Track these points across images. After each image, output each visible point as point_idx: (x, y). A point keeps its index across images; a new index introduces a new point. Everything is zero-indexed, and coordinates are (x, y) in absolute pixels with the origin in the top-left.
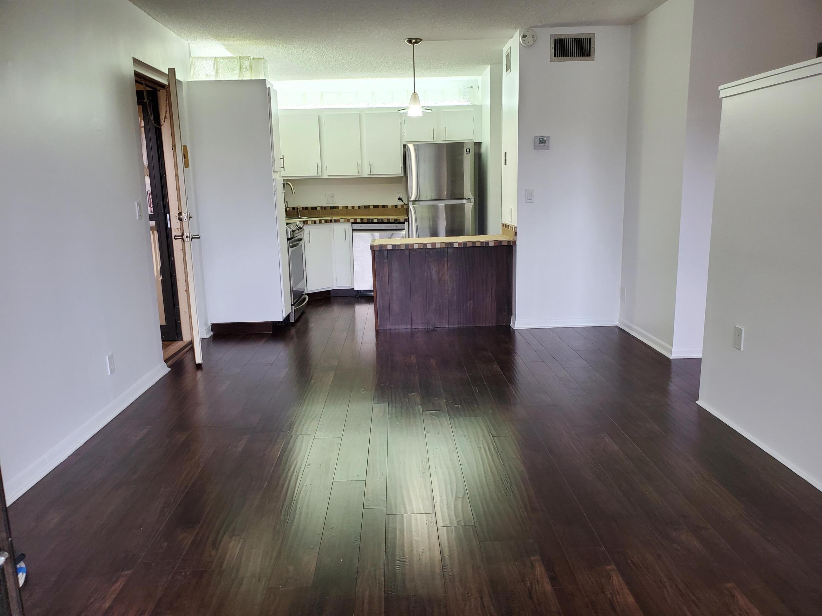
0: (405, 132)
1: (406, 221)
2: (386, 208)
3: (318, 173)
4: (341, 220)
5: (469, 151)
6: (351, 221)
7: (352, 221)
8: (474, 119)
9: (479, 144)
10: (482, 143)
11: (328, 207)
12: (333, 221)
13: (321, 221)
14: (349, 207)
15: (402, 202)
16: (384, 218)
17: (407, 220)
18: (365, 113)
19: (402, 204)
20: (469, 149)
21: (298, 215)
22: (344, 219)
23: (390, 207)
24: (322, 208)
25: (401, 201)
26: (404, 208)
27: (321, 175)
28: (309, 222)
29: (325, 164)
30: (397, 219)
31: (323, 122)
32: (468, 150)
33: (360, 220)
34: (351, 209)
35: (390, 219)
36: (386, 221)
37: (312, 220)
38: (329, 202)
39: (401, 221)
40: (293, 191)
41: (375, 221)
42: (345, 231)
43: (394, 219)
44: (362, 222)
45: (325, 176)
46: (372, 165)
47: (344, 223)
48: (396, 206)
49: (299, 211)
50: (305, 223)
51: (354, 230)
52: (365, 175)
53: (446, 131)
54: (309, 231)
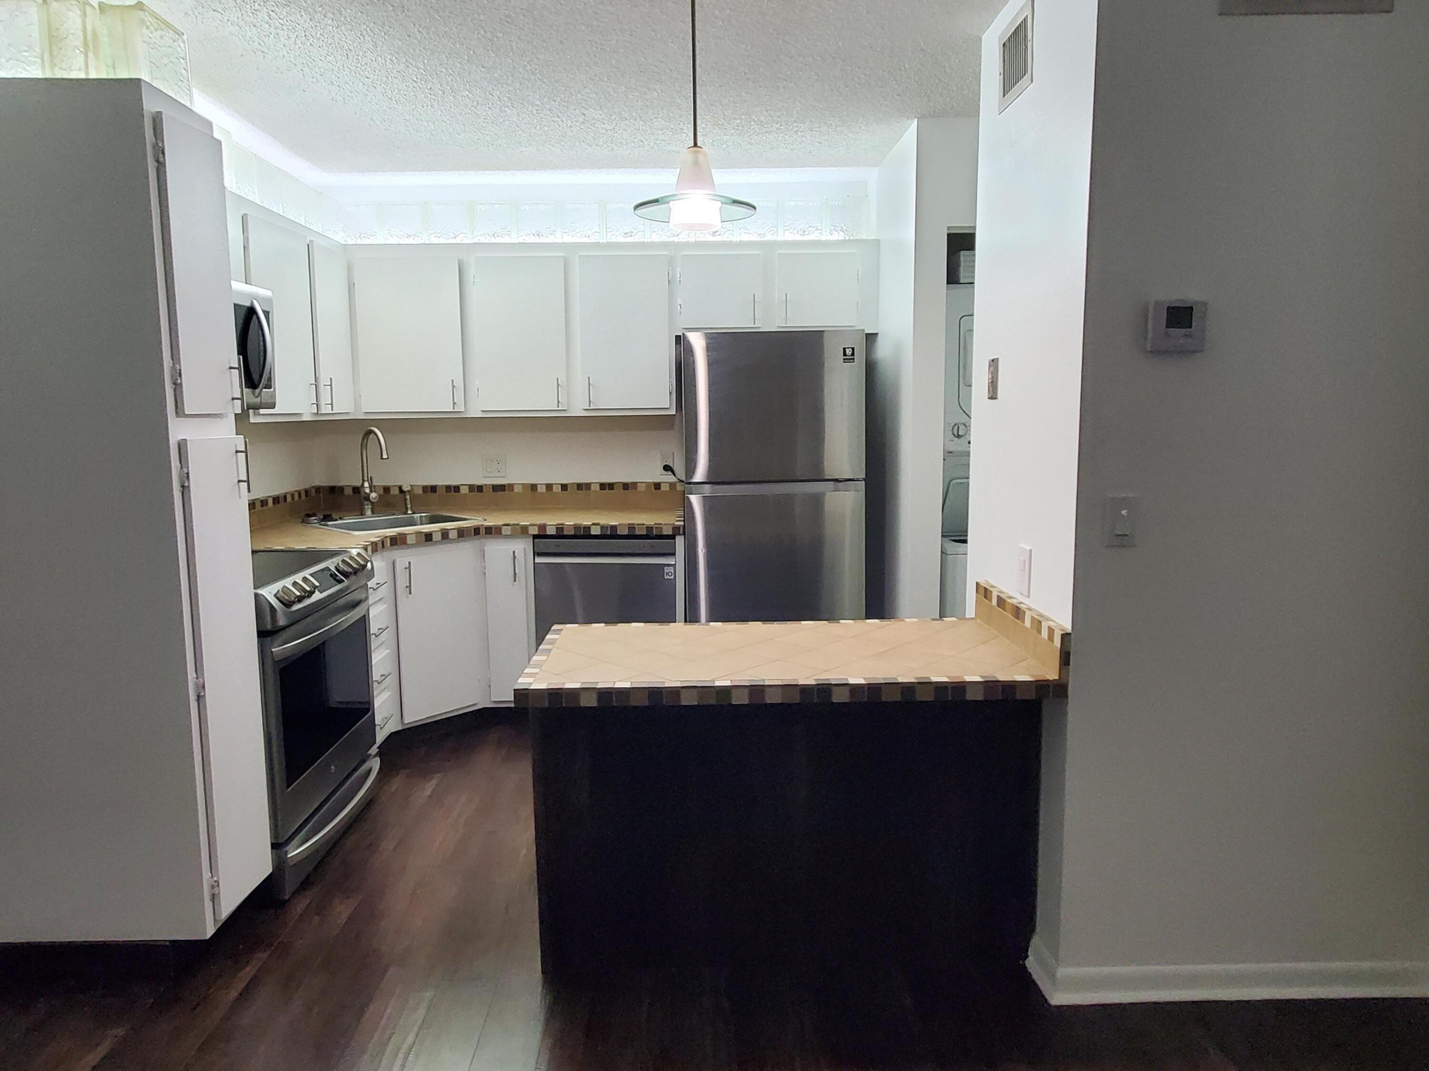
0: (680, 305)
1: (679, 534)
2: (633, 491)
3: (454, 403)
4: (503, 527)
5: (853, 354)
6: (530, 533)
7: (534, 531)
8: (859, 273)
10: (879, 335)
11: (486, 485)
12: (483, 531)
13: (448, 532)
14: (539, 486)
15: (673, 476)
16: (619, 525)
17: (681, 532)
18: (580, 256)
19: (672, 479)
20: (853, 349)
21: (407, 508)
22: (514, 525)
23: (641, 487)
24: (471, 488)
25: (670, 473)
26: (679, 491)
27: (463, 410)
28: (412, 541)
29: (476, 385)
30: (655, 526)
31: (472, 277)
32: (849, 352)
33: (555, 529)
34: (544, 491)
35: (636, 526)
36: (626, 532)
37: (418, 533)
38: (491, 475)
39: (665, 533)
40: (384, 452)
41: (595, 531)
42: (515, 557)
43: (645, 526)
44: (560, 534)
45: (475, 412)
46: (592, 386)
47: (511, 538)
48: (657, 486)
49: (410, 498)
50: (397, 541)
51: (540, 554)
52: (577, 410)
53: (788, 303)
54: (410, 563)
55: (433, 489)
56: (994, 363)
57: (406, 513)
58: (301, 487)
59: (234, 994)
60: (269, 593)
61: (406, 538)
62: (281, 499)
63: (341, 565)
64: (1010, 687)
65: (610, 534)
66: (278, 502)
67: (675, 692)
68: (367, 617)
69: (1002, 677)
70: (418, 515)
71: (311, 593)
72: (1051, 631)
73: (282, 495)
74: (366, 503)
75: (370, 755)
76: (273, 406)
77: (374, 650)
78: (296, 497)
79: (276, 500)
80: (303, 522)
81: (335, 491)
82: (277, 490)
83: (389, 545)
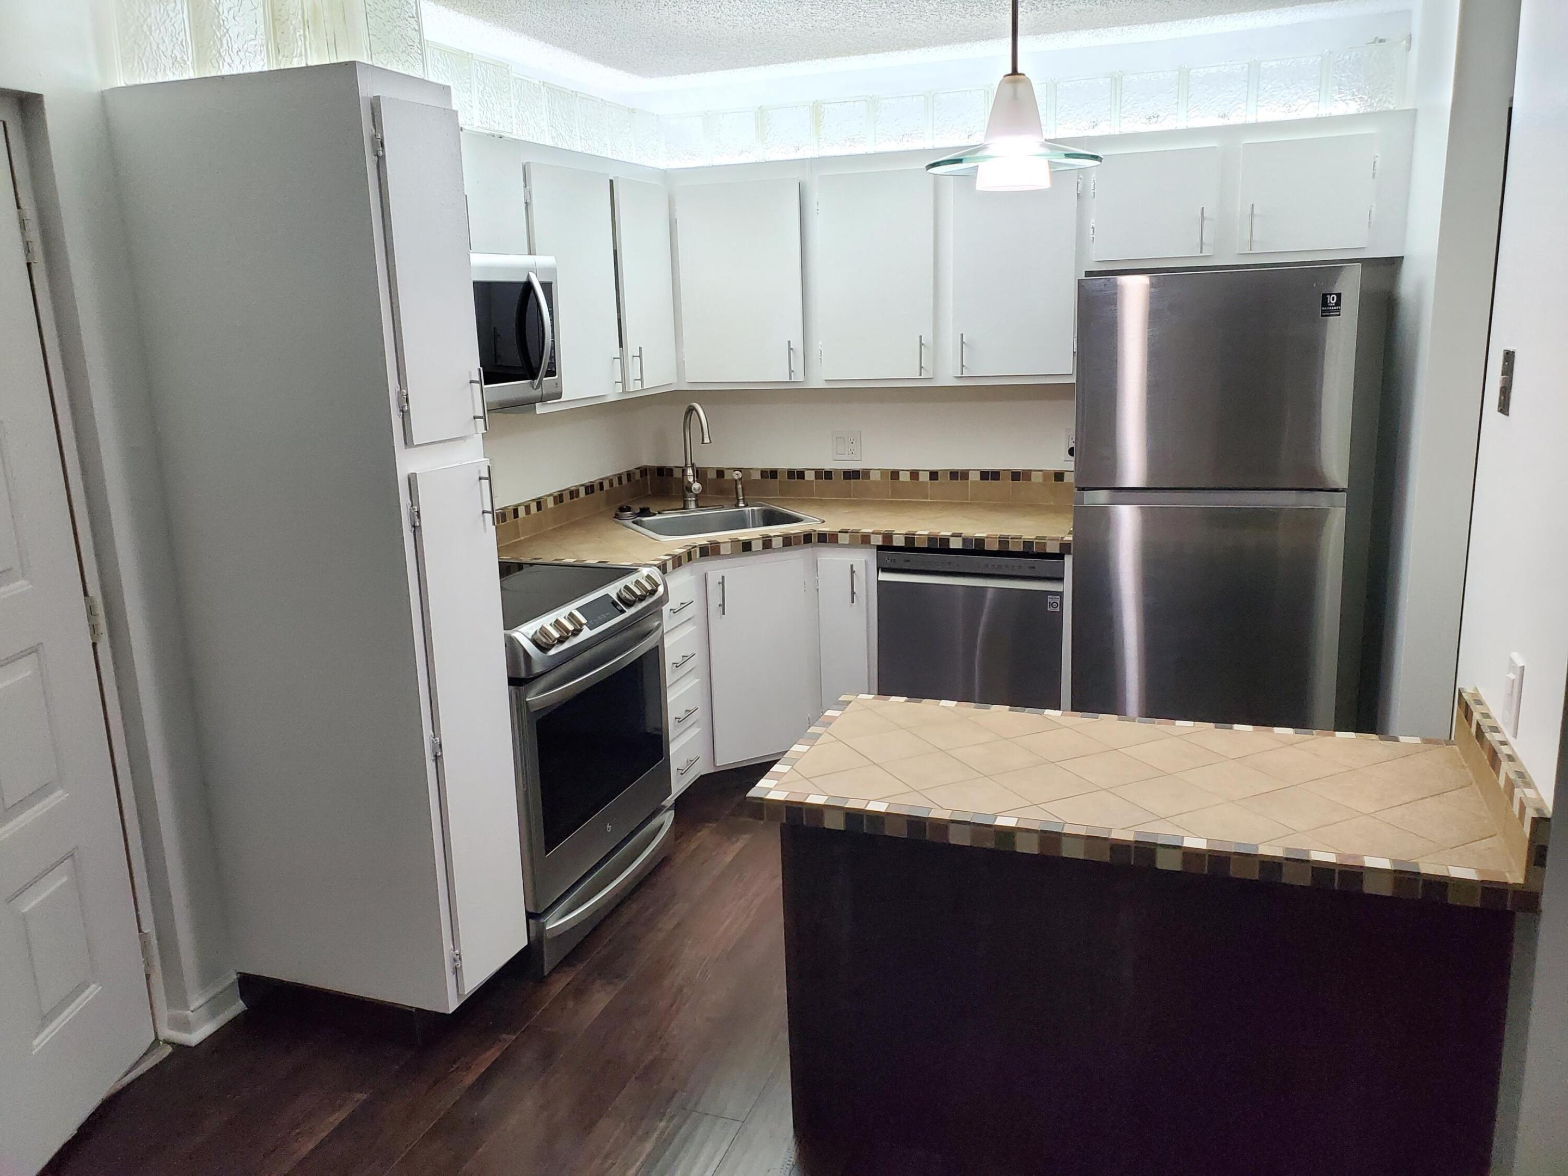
0: (1093, 228)
1: (1069, 553)
2: (1023, 483)
3: (791, 373)
4: (839, 534)
5: (1338, 303)
6: (872, 543)
7: (878, 540)
9: (1393, 264)
10: (1404, 261)
11: (836, 470)
12: (815, 539)
13: (771, 540)
14: (901, 472)
16: (987, 537)
20: (1339, 296)
21: (738, 500)
22: (852, 532)
23: (1037, 478)
24: (818, 473)
27: (803, 379)
28: (726, 549)
29: (819, 343)
30: (1035, 541)
31: (816, 204)
32: (1331, 300)
33: (904, 540)
34: (908, 480)
35: (1010, 540)
36: (996, 547)
37: (734, 541)
38: (842, 457)
39: (1048, 551)
40: (706, 436)
41: (956, 544)
42: (853, 572)
43: (1022, 540)
44: (910, 545)
45: (817, 382)
46: (966, 344)
47: (849, 548)
48: (1059, 476)
49: (742, 488)
50: (710, 551)
51: (885, 570)
52: (948, 376)
53: (1256, 220)
54: (723, 577)
55: (773, 474)
56: (1509, 357)
57: (737, 506)
58: (623, 470)
59: (470, 1079)
60: (524, 634)
61: (719, 547)
62: (597, 487)
63: (623, 592)
64: (1439, 885)
65: (975, 548)
66: (593, 492)
67: (942, 826)
68: (660, 648)
69: (1429, 867)
70: (750, 509)
71: (576, 632)
72: (1523, 808)
73: (598, 482)
74: (689, 494)
75: (664, 807)
76: (559, 395)
77: (669, 686)
78: (616, 484)
79: (590, 489)
80: (617, 516)
81: (663, 472)
82: (592, 477)
83: (698, 556)
